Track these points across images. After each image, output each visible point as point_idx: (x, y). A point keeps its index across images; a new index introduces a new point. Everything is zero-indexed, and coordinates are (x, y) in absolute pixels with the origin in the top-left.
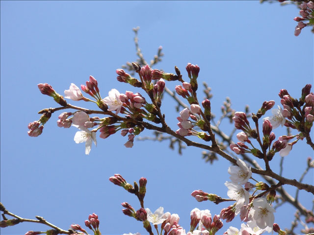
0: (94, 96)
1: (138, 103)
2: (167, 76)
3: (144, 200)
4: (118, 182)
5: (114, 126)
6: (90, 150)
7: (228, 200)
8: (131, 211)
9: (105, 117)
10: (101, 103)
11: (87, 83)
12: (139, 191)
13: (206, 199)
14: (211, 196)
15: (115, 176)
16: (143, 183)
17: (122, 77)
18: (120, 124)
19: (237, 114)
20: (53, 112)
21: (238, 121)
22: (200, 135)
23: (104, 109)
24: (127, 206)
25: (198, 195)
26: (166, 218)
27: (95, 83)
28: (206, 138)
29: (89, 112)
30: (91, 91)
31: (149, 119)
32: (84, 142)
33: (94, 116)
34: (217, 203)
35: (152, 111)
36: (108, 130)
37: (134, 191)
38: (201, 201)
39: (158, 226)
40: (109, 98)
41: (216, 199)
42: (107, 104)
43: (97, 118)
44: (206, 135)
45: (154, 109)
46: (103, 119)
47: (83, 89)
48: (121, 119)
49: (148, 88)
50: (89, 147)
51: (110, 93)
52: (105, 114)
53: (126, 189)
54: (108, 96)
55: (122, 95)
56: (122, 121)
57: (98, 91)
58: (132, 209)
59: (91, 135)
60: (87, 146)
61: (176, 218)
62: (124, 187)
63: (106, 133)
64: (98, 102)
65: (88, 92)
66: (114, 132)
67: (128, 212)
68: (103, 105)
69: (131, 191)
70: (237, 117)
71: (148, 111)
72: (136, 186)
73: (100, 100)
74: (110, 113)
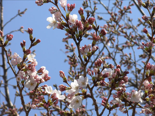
0: (69, 11)
1: (81, 29)
2: (94, 26)
3: (32, 47)
4: (30, 32)
5: (64, 27)
6: (50, 28)
7: (68, 85)
8: (24, 46)
9: (65, 21)
10: (68, 16)
11: (72, 5)
12: (34, 42)
13: (63, 78)
14: (65, 78)
15: (31, 29)
16: (38, 41)
17: (81, 12)
18: (66, 28)
19: (100, 60)
20: (50, 2)
21: (98, 62)
22: (85, 57)
23: (67, 19)
24: (24, 43)
25: (62, 74)
26: (33, 61)
27: (74, 7)
28: (86, 60)
29: (62, 15)
30: (69, 8)
31: (76, 36)
32: (50, 22)
33: (62, 18)
34: (64, 82)
35: (80, 34)
36: (61, 27)
37: (32, 41)
38: (61, 77)
39: (28, 60)
40: (72, 16)
41: (66, 80)
42: (70, 18)
43: (62, 19)
44: (86, 59)
45: (82, 34)
46: (64, 21)
47: (68, 5)
48: (69, 27)
49: (87, 26)
50: (51, 27)
51: (74, 15)
52: (66, 20)
53: (30, 37)
54: (72, 15)
55: (78, 20)
56: (68, 28)
57: (71, 11)
58: (25, 46)
59: (55, 23)
60: (50, 25)
61: (36, 64)
62: (30, 35)
63: (60, 27)
64: (68, 14)
65: (68, 8)
66: (62, 29)
67: (23, 45)
68: (68, 17)
69: (31, 39)
70: (99, 61)
71: (79, 33)
72: (34, 40)
73: (69, 14)
74: (68, 22)
